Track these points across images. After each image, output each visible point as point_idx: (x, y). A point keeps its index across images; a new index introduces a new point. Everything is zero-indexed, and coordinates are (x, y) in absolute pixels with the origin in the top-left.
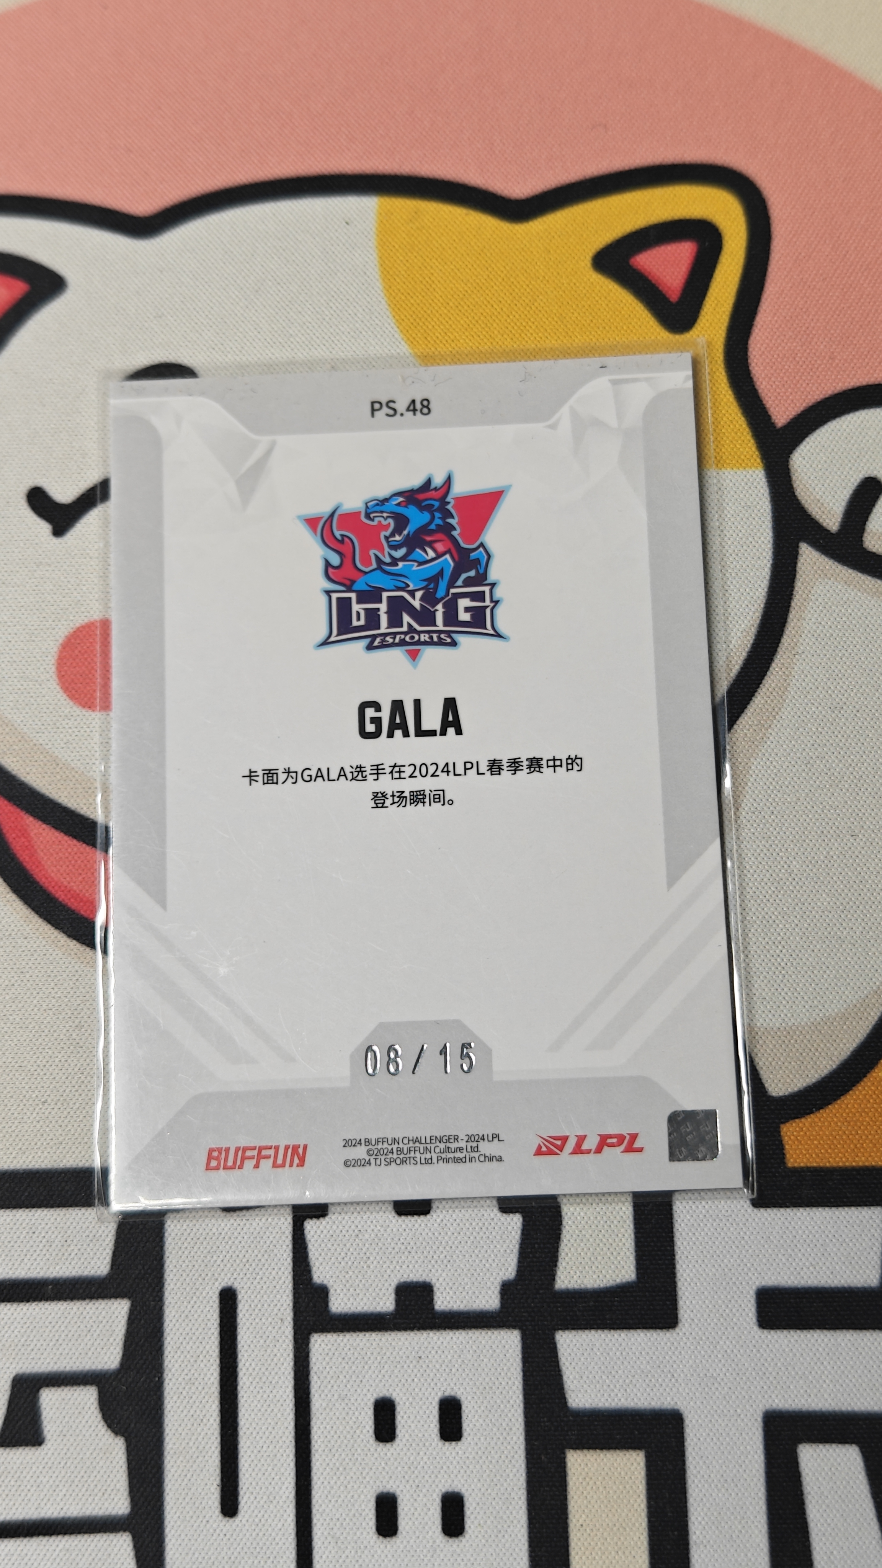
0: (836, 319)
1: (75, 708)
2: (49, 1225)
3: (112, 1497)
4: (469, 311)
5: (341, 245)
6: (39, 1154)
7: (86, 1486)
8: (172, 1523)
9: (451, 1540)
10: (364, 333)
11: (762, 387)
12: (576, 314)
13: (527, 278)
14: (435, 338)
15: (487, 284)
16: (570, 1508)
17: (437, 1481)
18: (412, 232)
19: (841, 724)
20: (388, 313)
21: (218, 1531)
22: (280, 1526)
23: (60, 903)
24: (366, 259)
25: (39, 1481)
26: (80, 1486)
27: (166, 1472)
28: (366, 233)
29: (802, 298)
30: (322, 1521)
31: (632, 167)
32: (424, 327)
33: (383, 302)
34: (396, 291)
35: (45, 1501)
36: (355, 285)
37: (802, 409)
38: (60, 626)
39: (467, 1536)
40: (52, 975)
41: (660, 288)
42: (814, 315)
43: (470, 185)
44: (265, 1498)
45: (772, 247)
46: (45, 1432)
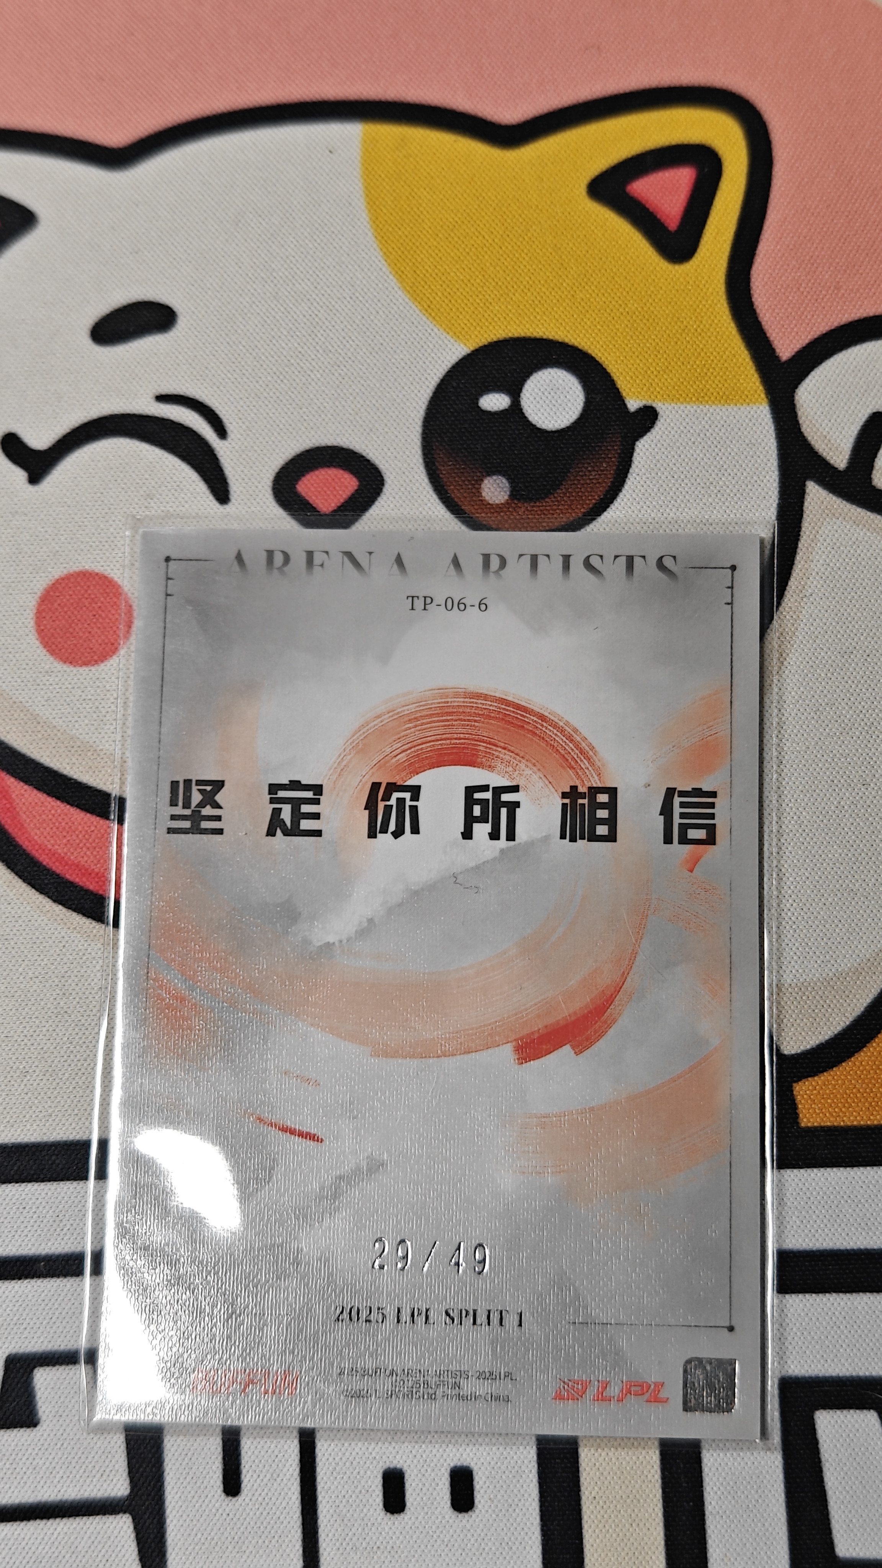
0: (841, 247)
1: (56, 664)
2: (40, 1200)
3: (111, 1478)
4: (460, 242)
5: (324, 175)
6: (28, 1127)
7: (84, 1467)
8: (173, 1504)
9: (461, 1516)
10: (350, 267)
11: (765, 319)
12: (571, 245)
13: (519, 208)
14: (424, 272)
15: (477, 214)
16: (582, 1480)
17: (445, 1456)
18: (399, 160)
19: (851, 669)
20: (375, 246)
21: (220, 1511)
22: (284, 1505)
23: (44, 866)
24: (351, 189)
25: (35, 1463)
26: (77, 1467)
27: (166, 1451)
28: (350, 162)
29: (806, 225)
30: (327, 1499)
31: (627, 91)
32: (414, 260)
33: (370, 234)
34: (383, 222)
35: (42, 1482)
36: (340, 217)
37: (807, 341)
38: (38, 578)
39: (477, 1511)
40: (38, 942)
41: (658, 217)
42: (819, 244)
43: (458, 110)
44: (269, 1476)
45: (774, 173)
46: (40, 1413)
